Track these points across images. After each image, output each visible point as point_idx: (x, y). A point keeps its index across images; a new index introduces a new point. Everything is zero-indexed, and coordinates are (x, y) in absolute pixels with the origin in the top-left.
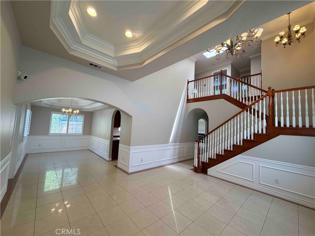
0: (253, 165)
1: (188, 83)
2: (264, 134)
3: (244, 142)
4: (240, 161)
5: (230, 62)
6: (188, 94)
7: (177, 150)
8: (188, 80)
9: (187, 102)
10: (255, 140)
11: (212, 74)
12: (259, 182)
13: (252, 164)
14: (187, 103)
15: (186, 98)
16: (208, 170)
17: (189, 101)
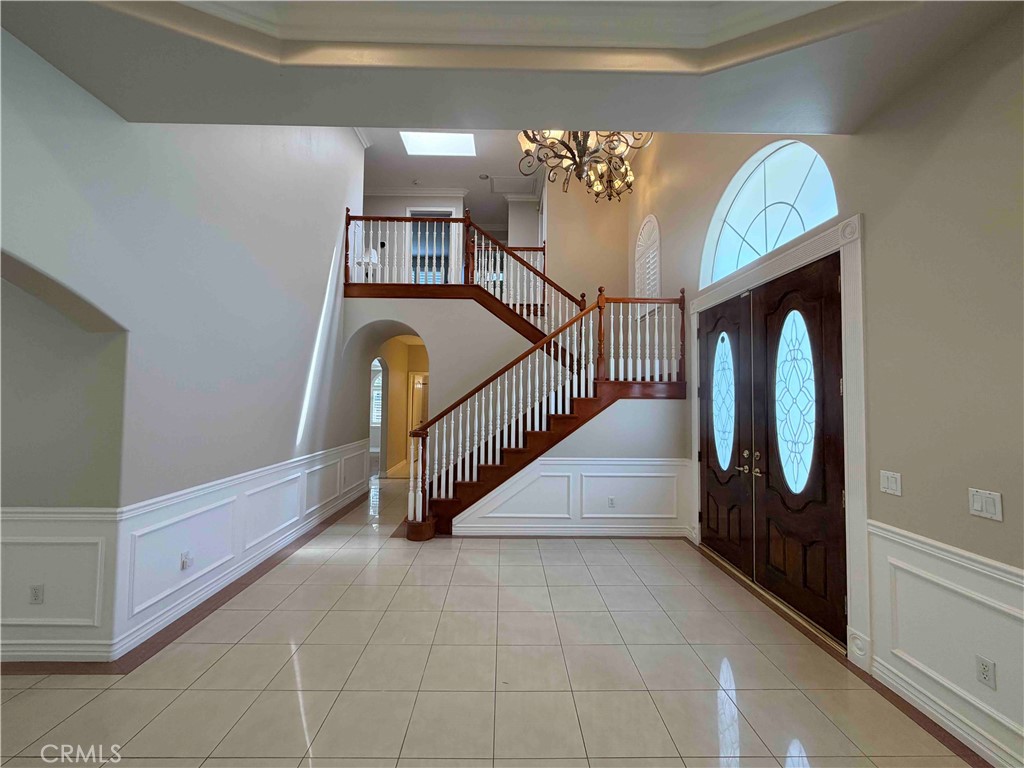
0: (568, 477)
1: (348, 224)
2: (591, 399)
3: (552, 422)
4: (543, 474)
5: (461, 193)
6: (346, 263)
7: (316, 479)
8: (348, 210)
9: (346, 295)
10: (575, 415)
11: (408, 215)
12: (582, 513)
13: (567, 474)
14: (345, 297)
15: (342, 280)
16: (456, 521)
17: (350, 290)
